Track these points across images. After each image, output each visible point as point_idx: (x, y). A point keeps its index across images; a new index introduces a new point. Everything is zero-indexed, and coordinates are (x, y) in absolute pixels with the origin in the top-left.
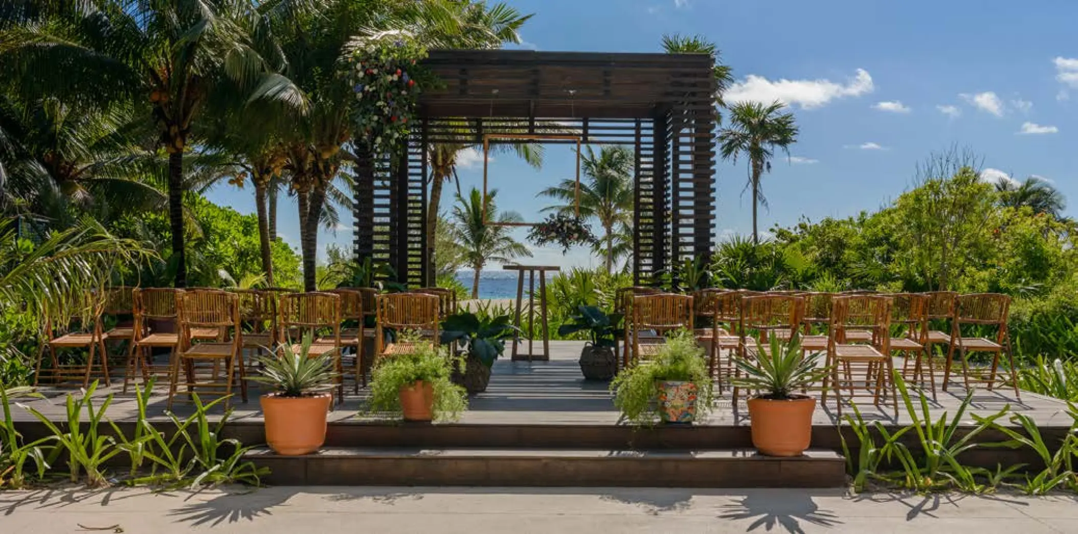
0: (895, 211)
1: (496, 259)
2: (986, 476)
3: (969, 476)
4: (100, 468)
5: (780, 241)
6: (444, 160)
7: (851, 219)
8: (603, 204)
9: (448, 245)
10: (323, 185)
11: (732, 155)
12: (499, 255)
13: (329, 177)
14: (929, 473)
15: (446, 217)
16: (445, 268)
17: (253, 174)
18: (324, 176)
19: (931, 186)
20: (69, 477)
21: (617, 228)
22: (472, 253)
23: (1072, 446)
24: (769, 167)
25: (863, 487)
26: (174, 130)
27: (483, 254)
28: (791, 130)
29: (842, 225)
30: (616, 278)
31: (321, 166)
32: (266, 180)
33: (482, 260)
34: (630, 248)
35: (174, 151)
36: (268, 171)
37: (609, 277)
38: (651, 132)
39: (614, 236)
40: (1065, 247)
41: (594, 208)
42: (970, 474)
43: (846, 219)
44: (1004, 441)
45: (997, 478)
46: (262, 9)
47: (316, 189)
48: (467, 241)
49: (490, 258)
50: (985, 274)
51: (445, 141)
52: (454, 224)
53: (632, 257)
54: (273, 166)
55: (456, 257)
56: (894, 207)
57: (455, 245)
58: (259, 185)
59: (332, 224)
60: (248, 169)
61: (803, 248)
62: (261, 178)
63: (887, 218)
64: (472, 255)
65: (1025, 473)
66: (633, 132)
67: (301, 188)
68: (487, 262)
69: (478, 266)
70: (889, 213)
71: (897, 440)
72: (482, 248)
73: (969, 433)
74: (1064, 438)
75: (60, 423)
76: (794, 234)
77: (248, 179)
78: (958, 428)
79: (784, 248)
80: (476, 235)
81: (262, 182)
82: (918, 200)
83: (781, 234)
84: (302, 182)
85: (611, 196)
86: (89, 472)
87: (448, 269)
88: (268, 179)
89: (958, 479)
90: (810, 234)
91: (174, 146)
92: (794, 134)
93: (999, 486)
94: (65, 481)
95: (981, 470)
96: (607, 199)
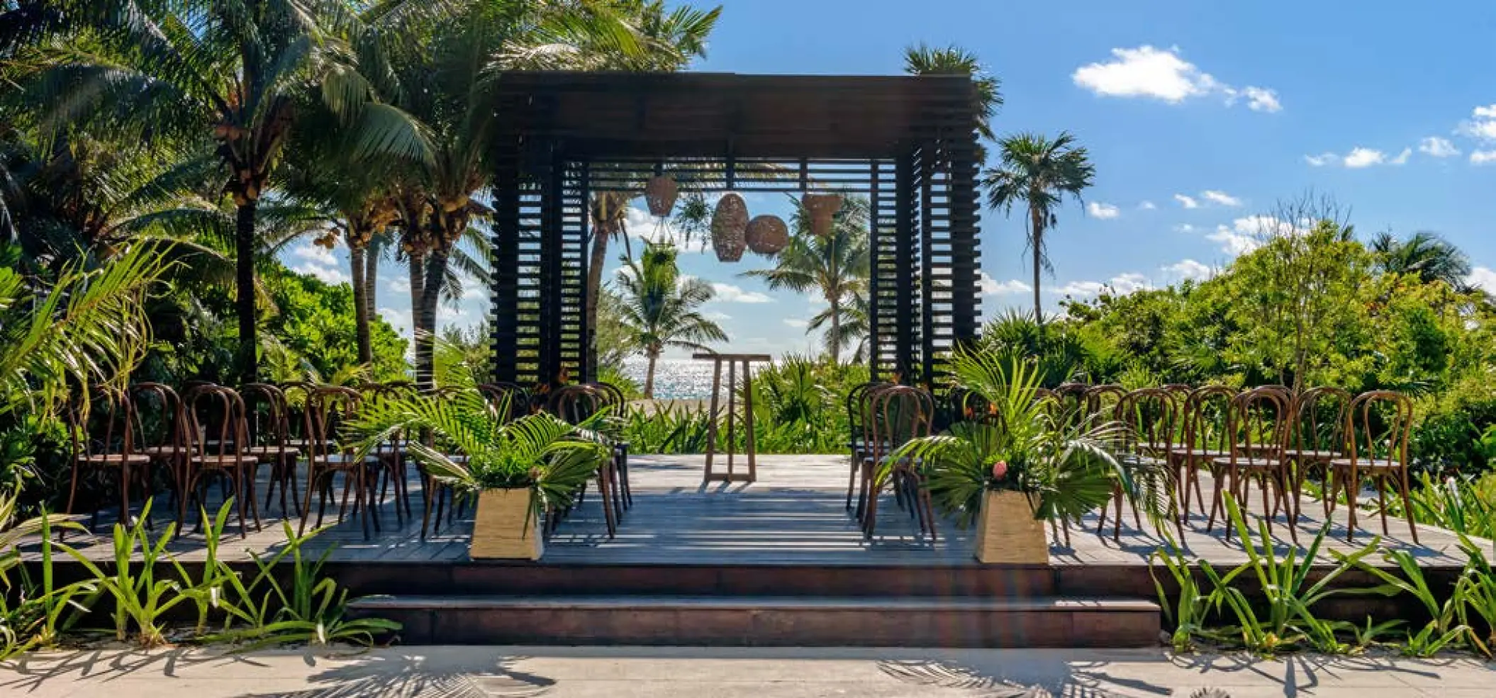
0: (1231, 279)
1: (677, 343)
2: (1353, 633)
3: (1327, 633)
4: (157, 622)
5: (1073, 318)
6: (610, 213)
7: (1171, 289)
8: (827, 268)
9: (612, 324)
10: (445, 246)
11: (1004, 206)
12: (683, 338)
13: (454, 235)
14: (1274, 629)
15: (609, 287)
16: (608, 357)
17: (347, 230)
18: (447, 235)
19: (1280, 246)
20: (115, 635)
21: (845, 300)
22: (646, 334)
23: (1467, 592)
24: (1054, 221)
25: (1185, 647)
26: (245, 174)
27: (660, 337)
28: (1085, 170)
29: (1158, 298)
30: (845, 370)
31: (443, 222)
32: (366, 240)
33: (659, 344)
34: (864, 328)
35: (243, 202)
36: (368, 228)
37: (835, 368)
38: (893, 176)
39: (842, 311)
40: (1470, 325)
41: (814, 275)
42: (1330, 631)
43: (1165, 289)
44: (1375, 585)
45: (1367, 635)
46: (369, 18)
47: (435, 251)
48: (638, 321)
49: (669, 343)
50: (1357, 364)
51: (613, 189)
52: (621, 296)
53: (868, 340)
54: (374, 221)
55: (623, 341)
56: (1230, 273)
57: (621, 325)
58: (356, 246)
59: (453, 296)
60: (340, 225)
61: (1106, 327)
62: (359, 237)
63: (1221, 289)
64: (644, 338)
65: (1406, 630)
66: (868, 176)
67: (414, 250)
68: (665, 347)
69: (653, 354)
70: (1223, 282)
71: (1229, 584)
72: (658, 328)
73: (1327, 574)
74: (1456, 581)
75: (103, 563)
76: (1093, 308)
77: (341, 239)
78: (1313, 569)
79: (1078, 328)
80: (650, 310)
81: (359, 242)
82: (1261, 263)
83: (1075, 309)
84: (416, 242)
85: (838, 258)
86: (143, 628)
87: (611, 357)
88: (367, 237)
89: (1312, 636)
90: (1114, 309)
91: (245, 196)
92: (1089, 175)
93: (1368, 646)
94: (109, 639)
95: (1344, 624)
96: (832, 261)
